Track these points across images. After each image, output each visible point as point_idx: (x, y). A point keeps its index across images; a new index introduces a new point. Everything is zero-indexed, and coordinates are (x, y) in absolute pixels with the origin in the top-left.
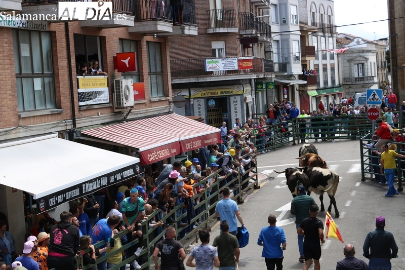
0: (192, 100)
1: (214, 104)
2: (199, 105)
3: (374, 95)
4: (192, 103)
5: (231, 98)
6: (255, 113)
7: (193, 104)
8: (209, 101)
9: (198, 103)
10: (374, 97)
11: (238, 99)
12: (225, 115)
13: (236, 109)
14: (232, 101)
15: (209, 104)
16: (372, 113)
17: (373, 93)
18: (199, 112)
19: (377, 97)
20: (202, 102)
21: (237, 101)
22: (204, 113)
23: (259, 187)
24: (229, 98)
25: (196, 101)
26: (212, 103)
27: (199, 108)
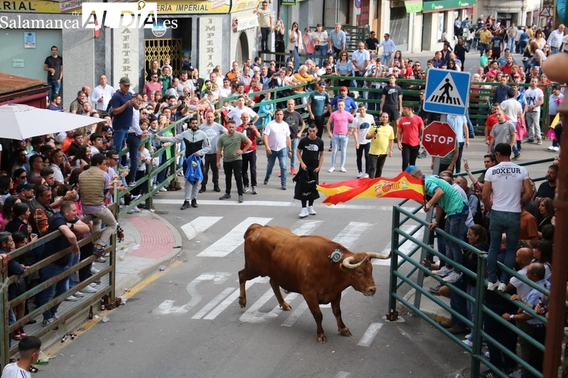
2: (127, 30)
3: (447, 86)
5: (202, 19)
10: (446, 92)
11: (218, 22)
12: (187, 55)
13: (210, 43)
14: (202, 28)
16: (435, 136)
17: (443, 83)
19: (454, 93)
21: (213, 28)
22: (137, 49)
23: (118, 303)
24: (198, 20)
27: (126, 36)
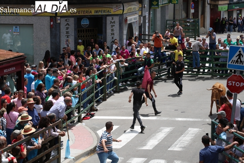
0: (59, 18)
1: (88, 23)
2: (68, 24)
3: (240, 55)
4: (59, 21)
5: (108, 18)
6: (147, 33)
7: (60, 23)
8: (83, 20)
9: (66, 23)
11: (116, 19)
12: (100, 37)
13: (112, 30)
14: (108, 22)
15: (82, 23)
16: (234, 82)
17: (238, 53)
18: (67, 33)
20: (72, 21)
21: (114, 22)
22: (73, 34)
24: (106, 18)
25: (63, 20)
26: (85, 22)
27: (67, 28)
